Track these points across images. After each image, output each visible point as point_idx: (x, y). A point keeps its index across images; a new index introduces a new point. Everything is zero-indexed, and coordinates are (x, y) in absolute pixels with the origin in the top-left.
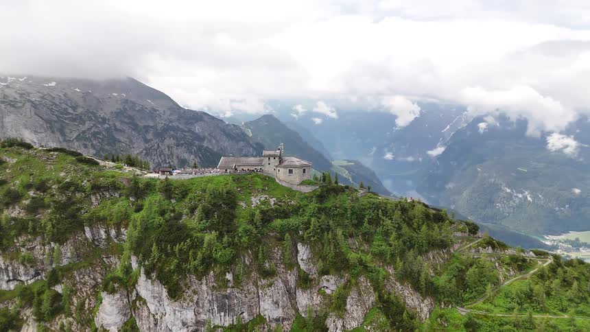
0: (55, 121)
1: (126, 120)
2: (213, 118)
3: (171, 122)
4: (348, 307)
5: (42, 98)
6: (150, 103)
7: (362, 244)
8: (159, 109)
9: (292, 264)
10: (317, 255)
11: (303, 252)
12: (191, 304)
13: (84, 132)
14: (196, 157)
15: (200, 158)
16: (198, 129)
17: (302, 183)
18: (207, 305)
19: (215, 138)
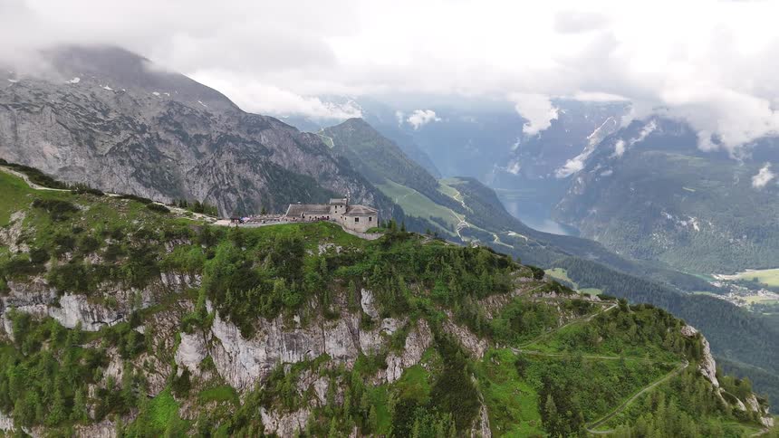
0: (82, 131)
1: (171, 128)
2: (284, 125)
3: (230, 130)
4: (407, 346)
5: (64, 99)
6: (202, 105)
7: (423, 290)
8: (214, 113)
9: (355, 308)
10: (379, 300)
11: (366, 297)
12: (262, 343)
13: (119, 144)
14: (262, 177)
15: (267, 177)
16: (264, 139)
17: (368, 231)
18: (277, 345)
19: (286, 151)
